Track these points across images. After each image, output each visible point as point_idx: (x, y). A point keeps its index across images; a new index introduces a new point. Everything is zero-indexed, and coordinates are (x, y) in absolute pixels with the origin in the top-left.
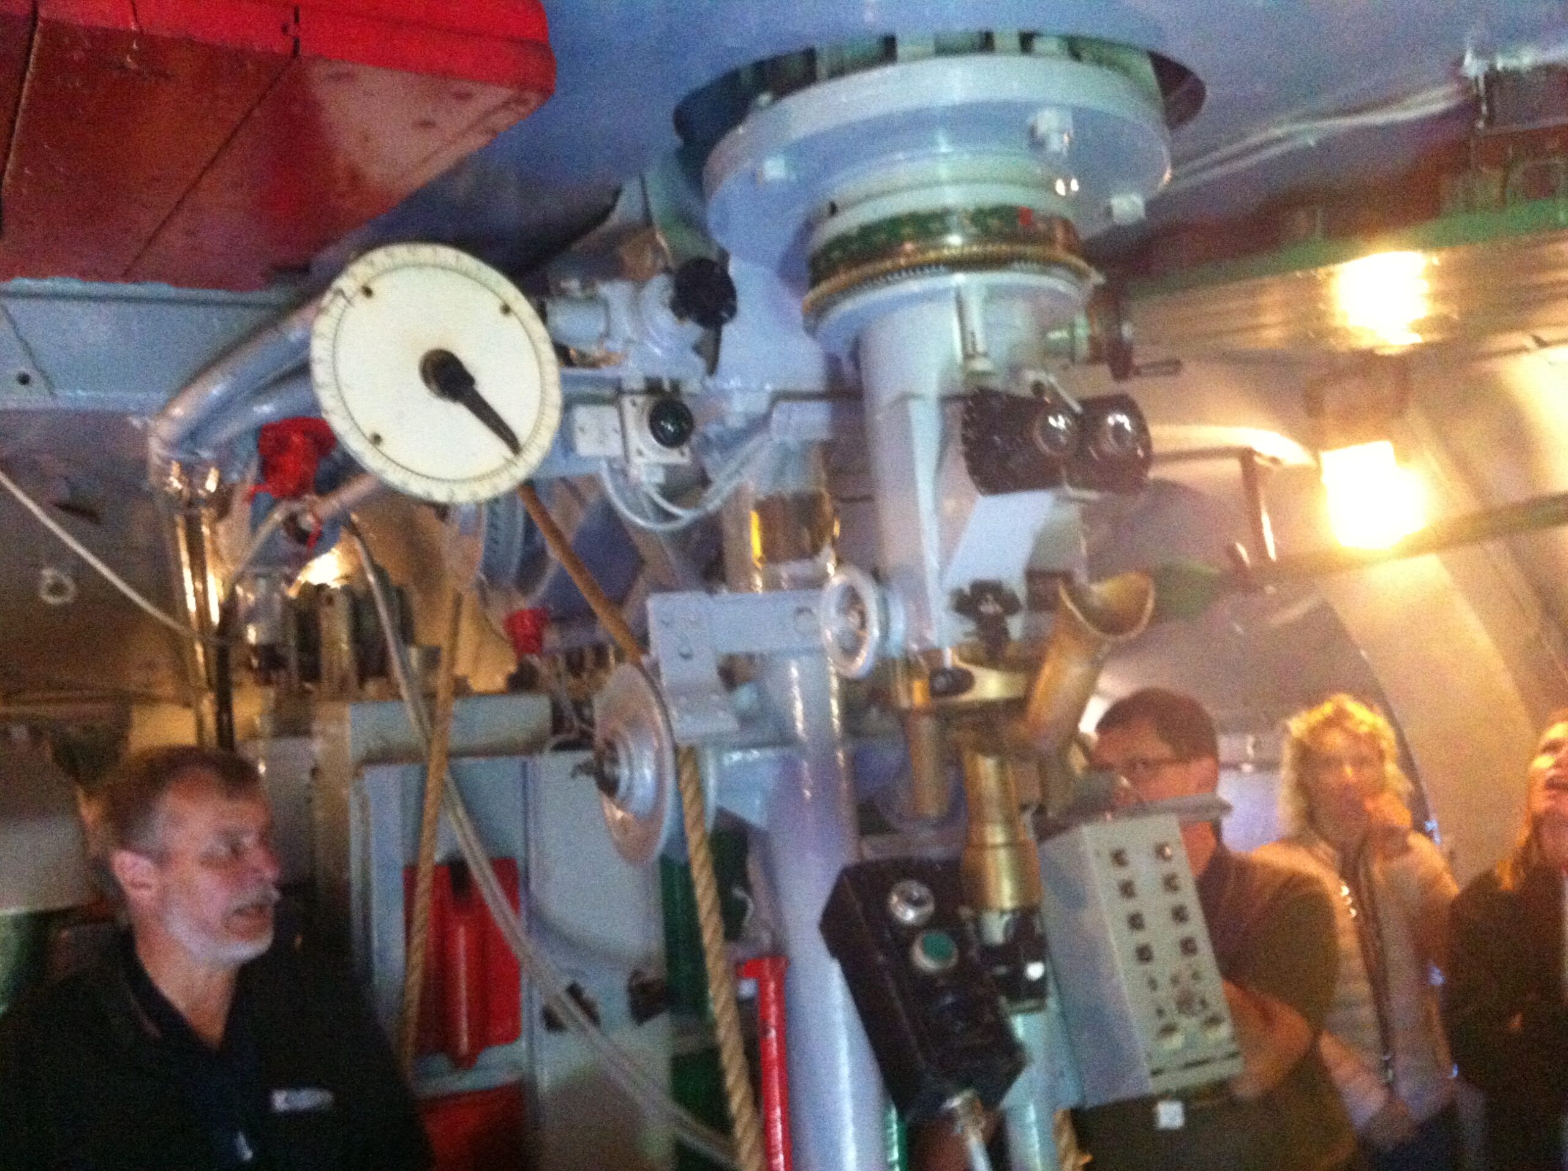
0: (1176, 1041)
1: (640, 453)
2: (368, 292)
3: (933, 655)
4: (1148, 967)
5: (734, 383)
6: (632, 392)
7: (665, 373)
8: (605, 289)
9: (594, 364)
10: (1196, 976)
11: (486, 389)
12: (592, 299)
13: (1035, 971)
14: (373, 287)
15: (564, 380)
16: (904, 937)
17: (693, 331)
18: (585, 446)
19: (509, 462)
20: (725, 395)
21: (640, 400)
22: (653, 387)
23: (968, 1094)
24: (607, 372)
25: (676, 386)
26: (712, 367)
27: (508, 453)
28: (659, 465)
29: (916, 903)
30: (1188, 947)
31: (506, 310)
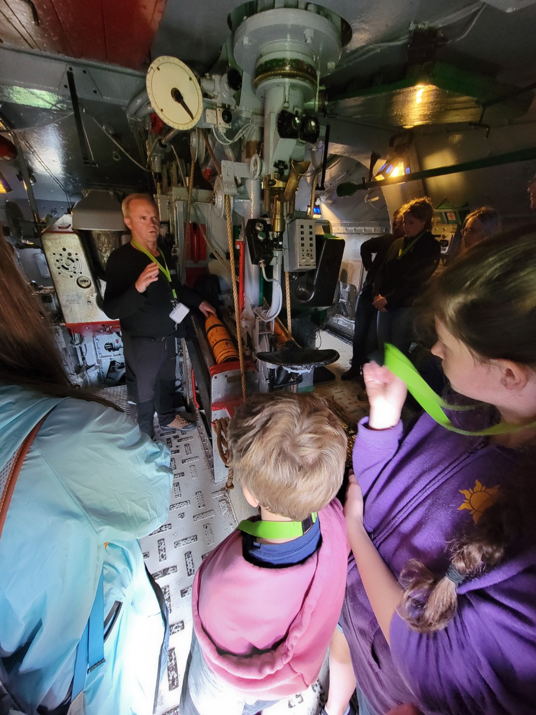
0: (304, 260)
1: (220, 124)
2: (159, 69)
3: (269, 176)
4: (303, 247)
5: (244, 109)
6: (219, 107)
7: (227, 102)
8: (214, 77)
9: (211, 98)
10: (311, 250)
11: (186, 100)
12: (211, 79)
13: (280, 243)
14: (159, 67)
15: (204, 101)
16: (257, 232)
17: (234, 92)
18: (208, 120)
19: (191, 121)
20: (241, 112)
21: (221, 109)
22: (224, 106)
23: (263, 260)
24: (213, 100)
25: (229, 106)
26: (238, 104)
27: (191, 119)
28: (225, 128)
29: (260, 227)
30: (311, 245)
31: (190, 79)
